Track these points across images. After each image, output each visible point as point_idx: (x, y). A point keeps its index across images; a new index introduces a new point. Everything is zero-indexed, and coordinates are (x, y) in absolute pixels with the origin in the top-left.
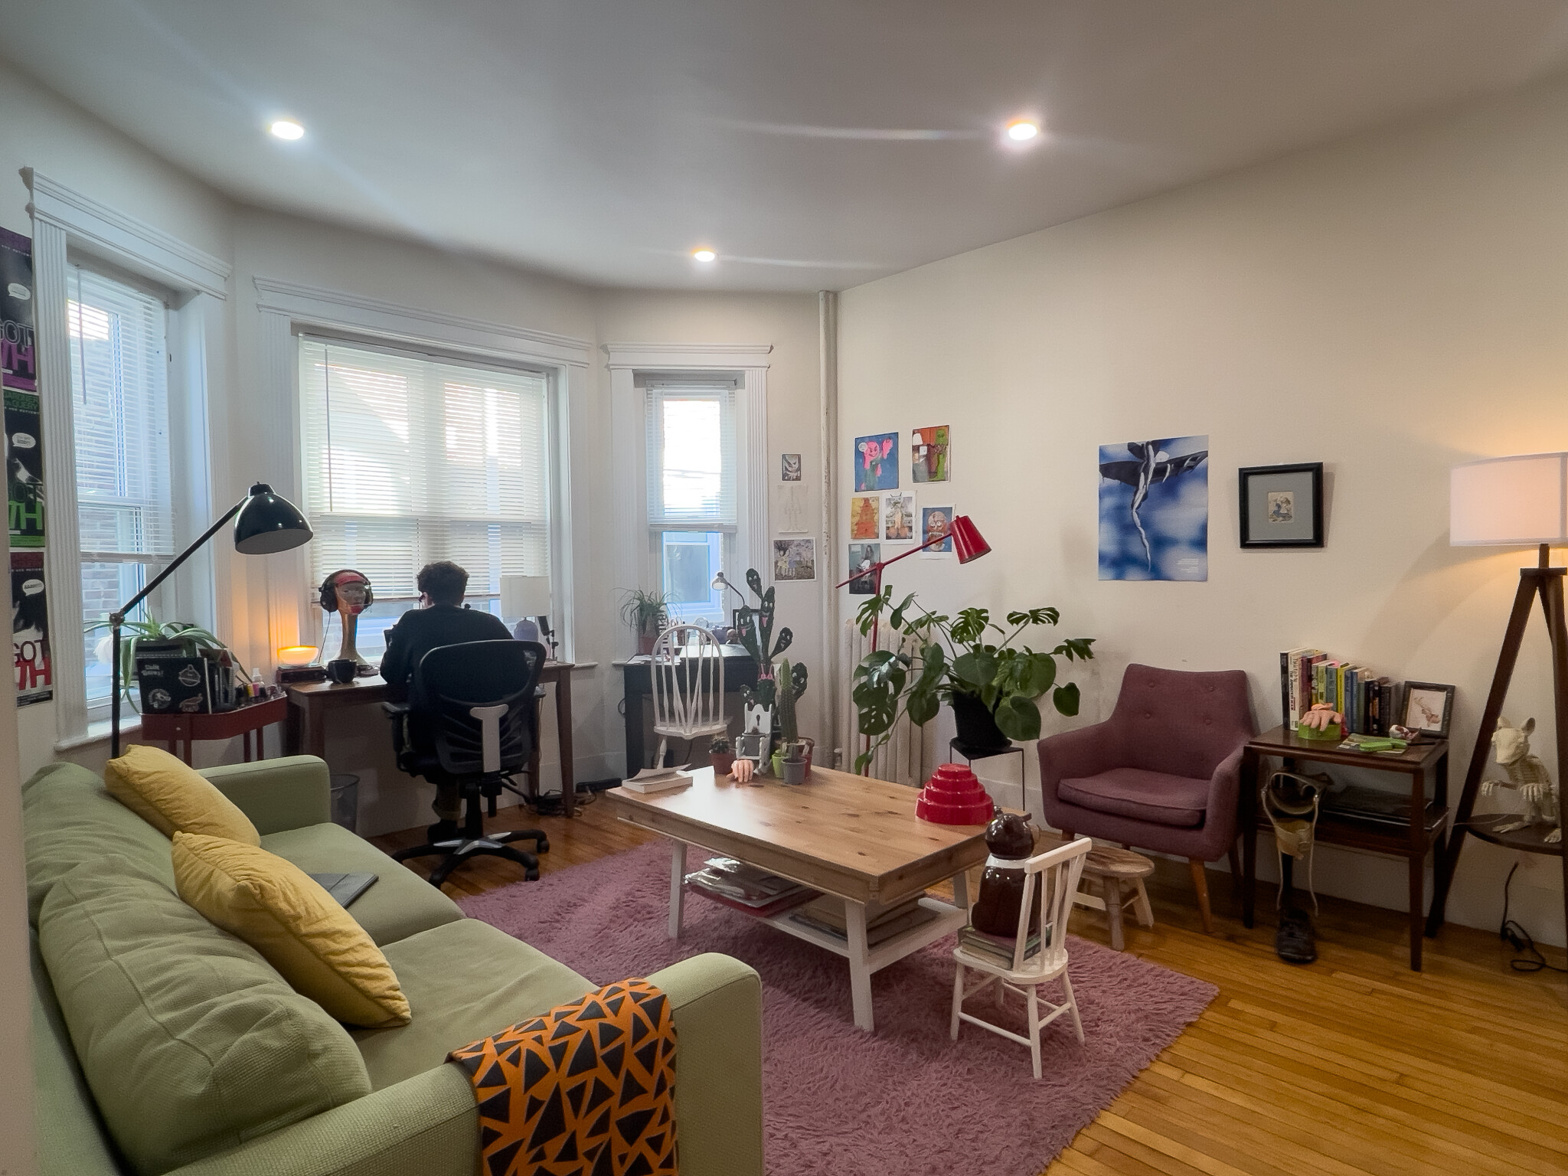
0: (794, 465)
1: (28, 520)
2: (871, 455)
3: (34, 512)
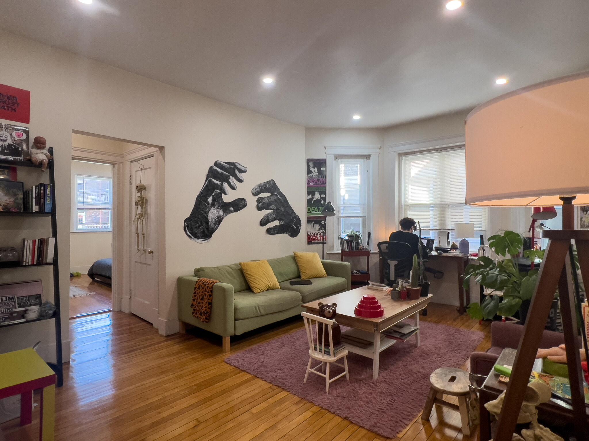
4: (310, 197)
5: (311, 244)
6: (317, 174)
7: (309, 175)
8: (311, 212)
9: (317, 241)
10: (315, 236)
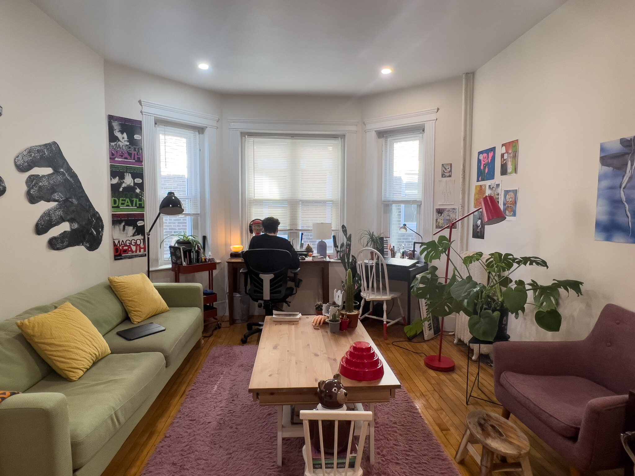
0: (448, 169)
1: (139, 204)
2: (484, 161)
3: (141, 201)
4: (116, 181)
5: (121, 259)
6: (128, 144)
7: (113, 144)
8: (118, 207)
9: (130, 254)
10: (126, 245)
